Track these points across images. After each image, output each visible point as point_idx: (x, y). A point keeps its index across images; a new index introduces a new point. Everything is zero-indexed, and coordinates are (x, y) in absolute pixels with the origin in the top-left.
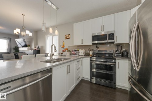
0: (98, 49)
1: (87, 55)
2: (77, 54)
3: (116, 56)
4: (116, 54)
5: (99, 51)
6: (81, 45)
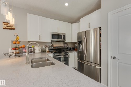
0: (53, 46)
1: (44, 52)
2: (31, 52)
3: (65, 50)
4: (65, 49)
5: (54, 47)
6: (39, 41)
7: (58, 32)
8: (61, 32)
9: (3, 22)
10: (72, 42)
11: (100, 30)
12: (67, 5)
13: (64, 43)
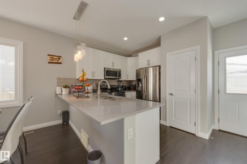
0: (105, 84)
4: (120, 88)
6: (92, 78)
7: (113, 68)
8: (116, 67)
9: (49, 55)
10: (128, 80)
11: (160, 68)
12: (126, 39)
13: (118, 81)
